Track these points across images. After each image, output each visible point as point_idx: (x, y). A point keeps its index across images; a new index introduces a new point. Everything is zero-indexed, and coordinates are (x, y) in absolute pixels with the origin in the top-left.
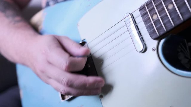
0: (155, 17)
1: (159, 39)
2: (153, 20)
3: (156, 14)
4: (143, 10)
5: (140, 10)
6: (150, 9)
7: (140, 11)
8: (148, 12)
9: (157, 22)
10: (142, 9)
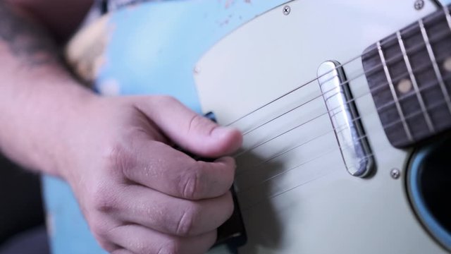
0: (404, 87)
1: (411, 148)
2: (398, 93)
3: (408, 78)
4: (372, 62)
5: (363, 61)
6: (391, 60)
7: (365, 63)
8: (386, 69)
9: (408, 102)
10: (370, 57)
